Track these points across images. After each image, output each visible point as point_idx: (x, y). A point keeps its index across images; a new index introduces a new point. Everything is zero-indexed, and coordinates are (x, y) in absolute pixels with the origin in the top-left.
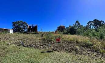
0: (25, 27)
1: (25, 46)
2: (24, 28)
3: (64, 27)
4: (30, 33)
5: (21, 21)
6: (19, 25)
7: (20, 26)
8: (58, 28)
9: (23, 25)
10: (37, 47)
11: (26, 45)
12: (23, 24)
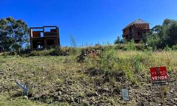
0: (21, 35)
1: (35, 99)
2: (20, 40)
3: (148, 25)
4: (40, 52)
5: (8, 19)
6: (4, 31)
7: (6, 34)
8: (124, 31)
9: (17, 30)
10: (76, 101)
11: (37, 96)
12: (14, 27)
